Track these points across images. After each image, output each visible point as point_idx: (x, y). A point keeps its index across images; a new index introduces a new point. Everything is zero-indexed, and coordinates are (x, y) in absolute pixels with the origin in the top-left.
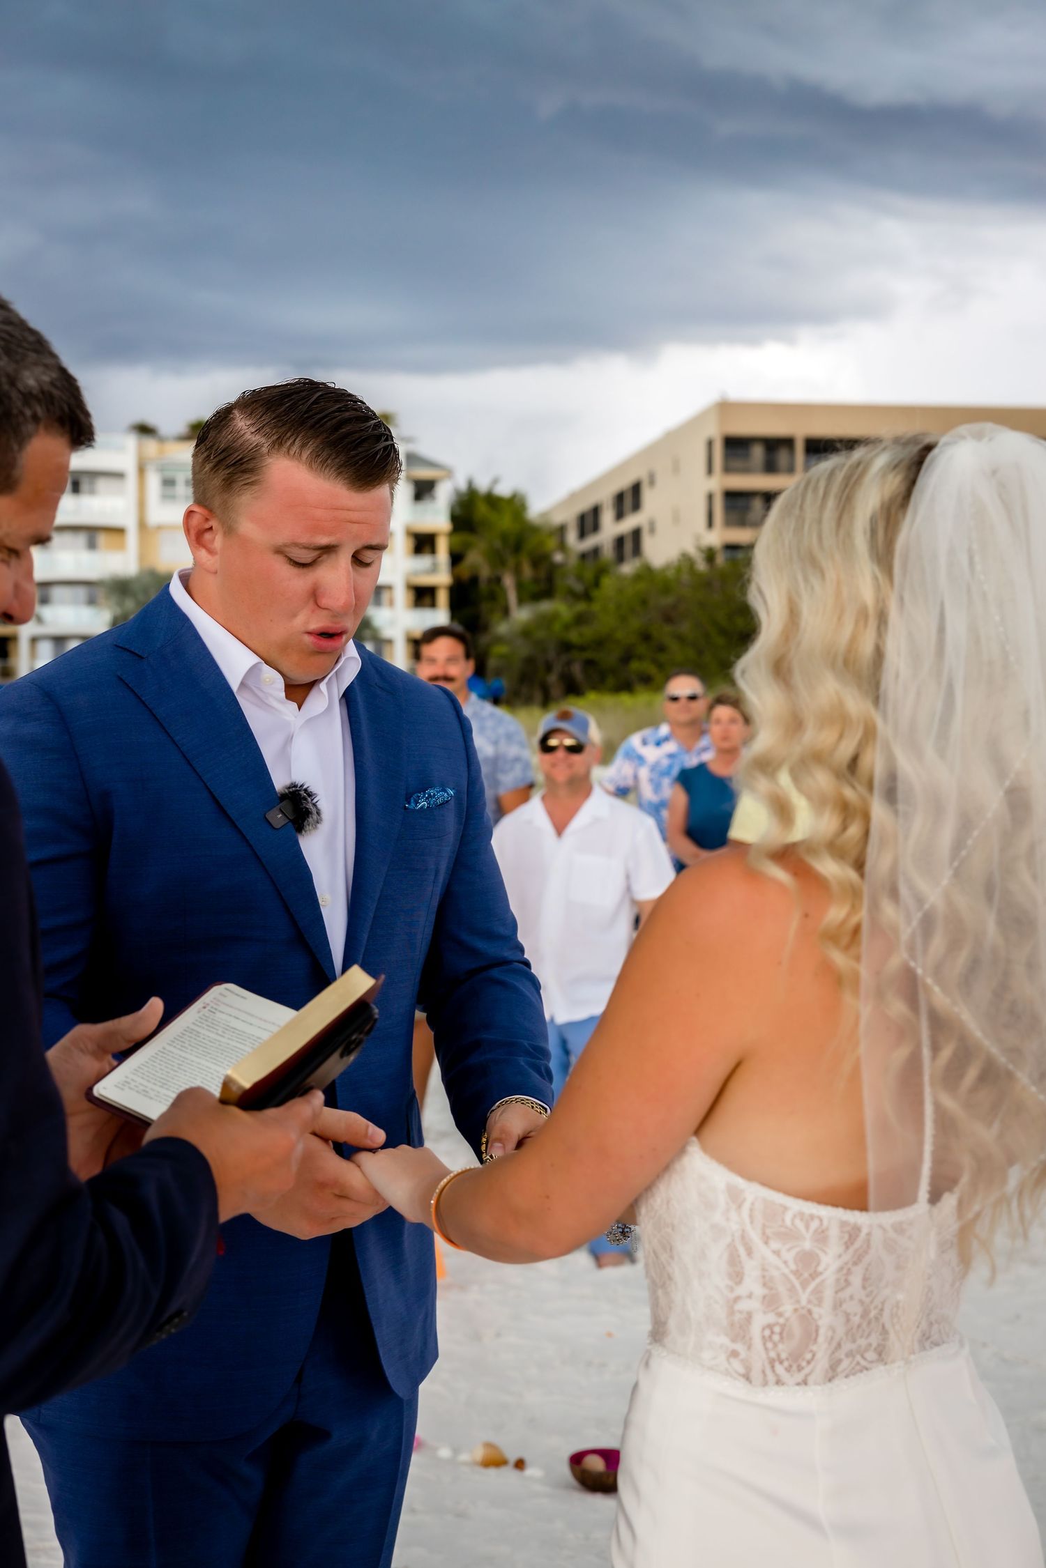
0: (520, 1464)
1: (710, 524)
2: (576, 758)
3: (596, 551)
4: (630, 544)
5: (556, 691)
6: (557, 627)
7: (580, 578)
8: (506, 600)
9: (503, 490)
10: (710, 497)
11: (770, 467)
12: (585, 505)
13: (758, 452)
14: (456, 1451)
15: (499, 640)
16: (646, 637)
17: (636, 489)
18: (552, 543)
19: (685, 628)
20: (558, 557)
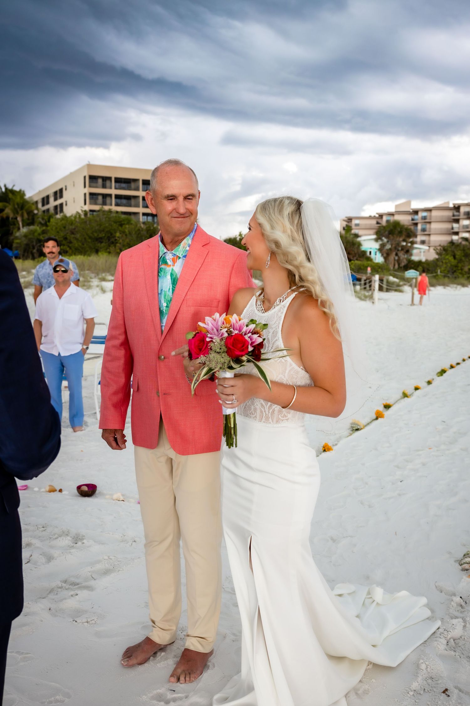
0: (60, 491)
1: (85, 204)
2: (65, 274)
3: (48, 210)
4: (59, 208)
5: (36, 255)
6: (36, 234)
7: (43, 219)
8: (19, 224)
9: (17, 188)
10: (85, 194)
11: (104, 186)
12: (44, 195)
13: (100, 181)
14: (40, 488)
15: (17, 238)
16: (66, 239)
17: (61, 190)
18: (34, 207)
19: (78, 236)
20: (36, 212)
